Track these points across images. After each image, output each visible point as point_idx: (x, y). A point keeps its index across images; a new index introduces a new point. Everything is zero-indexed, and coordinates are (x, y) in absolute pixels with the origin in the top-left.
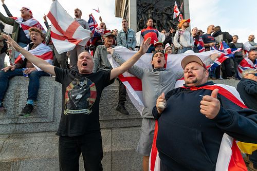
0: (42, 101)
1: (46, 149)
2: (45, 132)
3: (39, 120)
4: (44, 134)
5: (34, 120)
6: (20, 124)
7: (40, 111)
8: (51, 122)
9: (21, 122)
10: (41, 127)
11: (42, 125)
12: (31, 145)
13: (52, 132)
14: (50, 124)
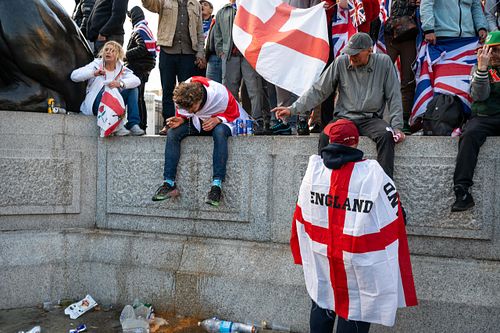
0: (230, 183)
1: (241, 266)
2: (237, 239)
3: (227, 217)
4: (235, 243)
5: (220, 216)
6: (201, 220)
7: (229, 201)
8: (244, 223)
9: (202, 217)
10: (231, 230)
11: (232, 226)
12: (220, 257)
13: (247, 240)
14: (244, 227)
